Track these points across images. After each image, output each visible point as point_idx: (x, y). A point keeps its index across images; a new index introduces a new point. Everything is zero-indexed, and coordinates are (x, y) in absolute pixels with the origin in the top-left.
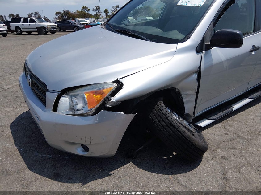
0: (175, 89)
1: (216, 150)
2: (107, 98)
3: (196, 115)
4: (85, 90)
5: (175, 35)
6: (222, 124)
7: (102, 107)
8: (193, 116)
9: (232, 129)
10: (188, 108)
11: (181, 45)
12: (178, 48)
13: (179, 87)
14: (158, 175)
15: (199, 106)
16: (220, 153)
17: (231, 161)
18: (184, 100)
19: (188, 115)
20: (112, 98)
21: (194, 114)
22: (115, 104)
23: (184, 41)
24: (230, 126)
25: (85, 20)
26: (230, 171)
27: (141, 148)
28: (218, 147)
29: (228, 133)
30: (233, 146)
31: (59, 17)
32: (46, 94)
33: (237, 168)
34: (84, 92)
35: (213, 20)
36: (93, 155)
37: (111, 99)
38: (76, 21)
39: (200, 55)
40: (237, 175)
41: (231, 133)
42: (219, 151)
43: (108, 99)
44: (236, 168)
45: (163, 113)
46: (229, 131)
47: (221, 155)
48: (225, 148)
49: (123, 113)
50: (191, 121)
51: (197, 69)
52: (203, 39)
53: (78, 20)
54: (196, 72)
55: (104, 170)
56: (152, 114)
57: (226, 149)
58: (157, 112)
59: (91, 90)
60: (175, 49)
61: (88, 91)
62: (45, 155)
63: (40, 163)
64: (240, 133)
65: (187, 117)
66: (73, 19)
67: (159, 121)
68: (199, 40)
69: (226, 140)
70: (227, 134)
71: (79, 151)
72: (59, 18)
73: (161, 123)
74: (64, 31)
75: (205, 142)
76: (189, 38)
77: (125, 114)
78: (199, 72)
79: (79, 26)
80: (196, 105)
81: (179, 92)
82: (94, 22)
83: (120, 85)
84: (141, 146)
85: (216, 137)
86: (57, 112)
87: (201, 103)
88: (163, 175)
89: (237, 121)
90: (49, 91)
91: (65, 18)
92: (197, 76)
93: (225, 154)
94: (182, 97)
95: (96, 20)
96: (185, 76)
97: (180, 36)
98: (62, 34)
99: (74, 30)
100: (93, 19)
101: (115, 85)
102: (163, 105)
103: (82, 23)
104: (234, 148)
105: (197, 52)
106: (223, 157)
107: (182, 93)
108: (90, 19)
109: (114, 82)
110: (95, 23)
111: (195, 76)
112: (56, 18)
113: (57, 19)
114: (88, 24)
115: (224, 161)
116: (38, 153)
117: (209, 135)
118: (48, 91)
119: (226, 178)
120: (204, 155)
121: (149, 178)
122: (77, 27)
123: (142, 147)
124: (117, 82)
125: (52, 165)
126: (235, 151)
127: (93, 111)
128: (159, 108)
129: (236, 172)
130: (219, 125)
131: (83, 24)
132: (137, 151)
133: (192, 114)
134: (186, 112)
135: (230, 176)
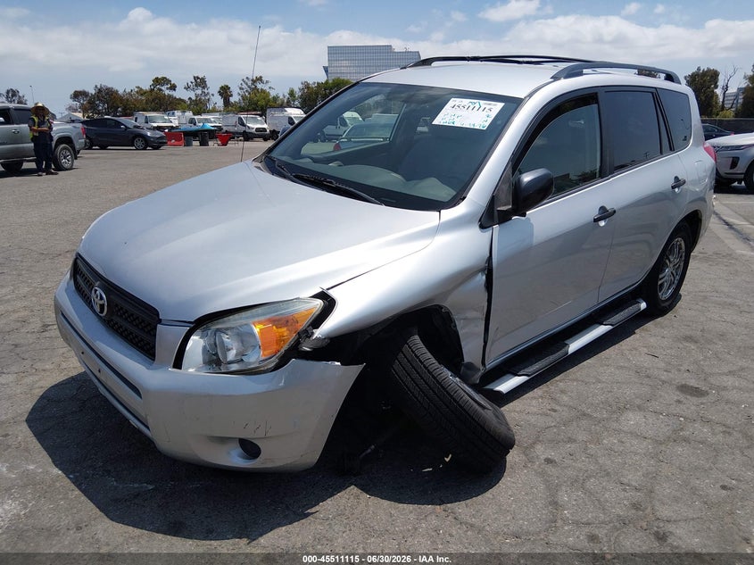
0: (441, 307)
1: (532, 445)
2: (305, 331)
3: (488, 367)
4: (253, 317)
5: (432, 188)
6: (545, 389)
7: (294, 352)
8: (481, 368)
9: (566, 399)
10: (471, 350)
11: (448, 214)
12: (441, 221)
13: (448, 303)
14: (411, 507)
15: (492, 344)
16: (541, 451)
17: (565, 468)
18: (461, 333)
19: (470, 366)
20: (314, 331)
21: (483, 363)
22: (319, 345)
23: (454, 206)
24: (562, 392)
25: (166, 117)
26: (564, 488)
27: (369, 451)
28: (537, 441)
29: (557, 408)
30: (570, 435)
31: (82, 104)
32: (155, 328)
33: (578, 483)
34: (251, 321)
35: (511, 160)
36: (269, 465)
37: (313, 333)
38: (136, 118)
39: (487, 234)
40: (578, 496)
41: (565, 408)
42: (539, 448)
43: (306, 333)
44: (576, 481)
45: (422, 363)
46: (558, 403)
47: (543, 457)
48: (551, 441)
49: (337, 363)
50: (478, 382)
51: (483, 264)
52: (493, 201)
53: (141, 115)
54: (482, 270)
55: (287, 507)
56: (396, 365)
57: (554, 442)
58: (409, 361)
59: (268, 316)
60: (436, 222)
61: (262, 318)
62: (136, 485)
63: (128, 503)
64: (584, 408)
65: (469, 372)
66: (128, 112)
67: (412, 379)
68: (484, 202)
69: (553, 424)
70: (555, 411)
71: (233, 458)
72: (84, 110)
73: (417, 385)
74: (103, 147)
75: (509, 429)
76: (464, 198)
77: (342, 364)
78: (488, 269)
79: (149, 134)
80: (485, 343)
81: (448, 314)
82: (192, 121)
83: (329, 303)
84: (370, 445)
85: (533, 419)
86: (180, 369)
87: (498, 336)
88: (423, 507)
89: (577, 380)
90: (163, 322)
91: (101, 108)
92: (484, 277)
93: (551, 454)
94: (455, 326)
95: (196, 117)
96: (459, 279)
97: (445, 193)
98: (99, 158)
99: (133, 145)
100: (189, 114)
101: (319, 303)
102: (421, 345)
103: (155, 125)
104: (571, 440)
105: (482, 227)
106: (548, 461)
107: (455, 317)
108: (178, 113)
109: (316, 296)
110: (195, 124)
111: (482, 278)
112: (71, 109)
113: (75, 110)
114: (172, 127)
115: (550, 469)
116: (116, 481)
117: (516, 415)
118: (160, 321)
119: (556, 503)
120: (509, 458)
121: (391, 515)
122: (144, 137)
123: (373, 447)
124: (322, 295)
125: (159, 506)
126: (573, 446)
127: (274, 361)
128: (413, 352)
129: (577, 490)
130: (538, 392)
131: (159, 128)
132: (361, 456)
133: (478, 362)
134: (467, 359)
135: (563, 497)
